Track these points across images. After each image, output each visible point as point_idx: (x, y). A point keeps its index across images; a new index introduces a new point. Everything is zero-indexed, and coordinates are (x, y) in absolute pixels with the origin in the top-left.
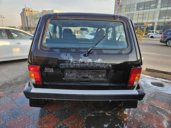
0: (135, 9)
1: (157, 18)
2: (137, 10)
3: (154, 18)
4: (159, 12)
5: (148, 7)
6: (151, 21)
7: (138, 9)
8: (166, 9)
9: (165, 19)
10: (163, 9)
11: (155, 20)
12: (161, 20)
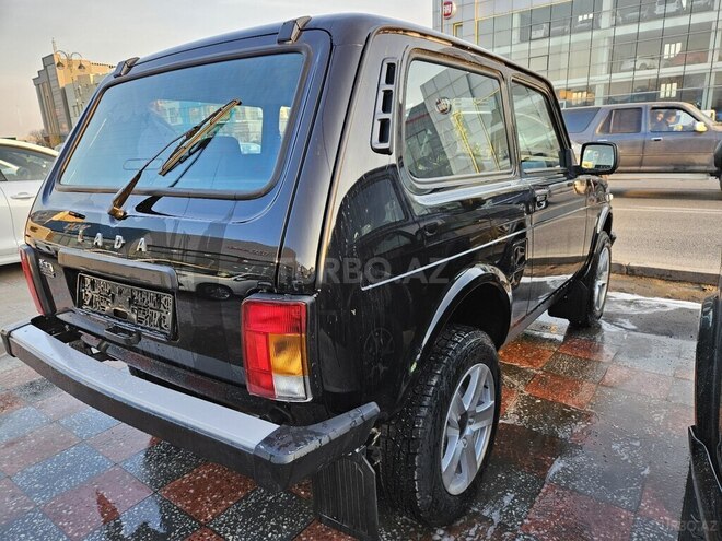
0: (516, 35)
1: (604, 69)
2: (522, 40)
3: (590, 67)
4: (606, 42)
5: (564, 24)
6: (580, 81)
7: (526, 37)
8: (632, 29)
9: (634, 70)
10: (621, 31)
11: (597, 78)
12: (618, 77)
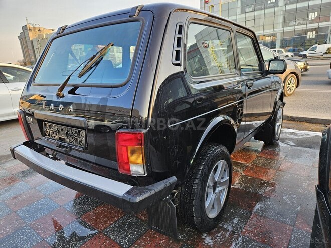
0: (239, 10)
1: (281, 25)
2: (242, 13)
3: (274, 24)
4: (282, 13)
5: (262, 5)
6: (270, 31)
7: (244, 11)
8: (294, 6)
9: (295, 25)
10: (288, 7)
11: (277, 29)
12: (287, 29)
